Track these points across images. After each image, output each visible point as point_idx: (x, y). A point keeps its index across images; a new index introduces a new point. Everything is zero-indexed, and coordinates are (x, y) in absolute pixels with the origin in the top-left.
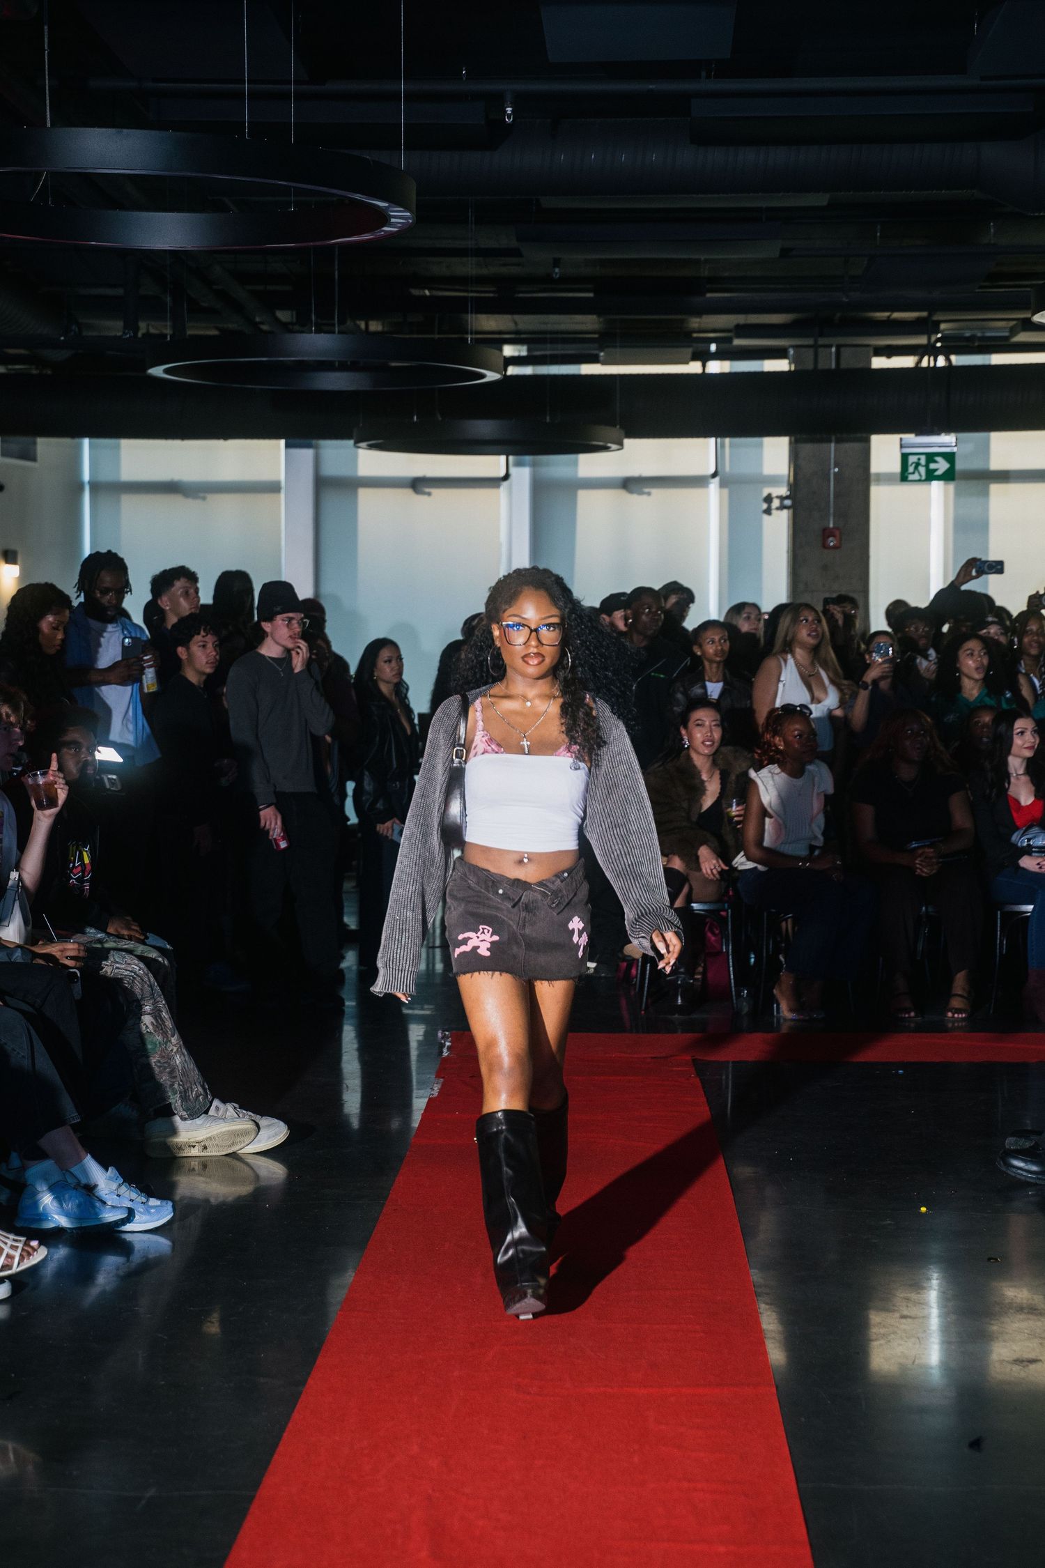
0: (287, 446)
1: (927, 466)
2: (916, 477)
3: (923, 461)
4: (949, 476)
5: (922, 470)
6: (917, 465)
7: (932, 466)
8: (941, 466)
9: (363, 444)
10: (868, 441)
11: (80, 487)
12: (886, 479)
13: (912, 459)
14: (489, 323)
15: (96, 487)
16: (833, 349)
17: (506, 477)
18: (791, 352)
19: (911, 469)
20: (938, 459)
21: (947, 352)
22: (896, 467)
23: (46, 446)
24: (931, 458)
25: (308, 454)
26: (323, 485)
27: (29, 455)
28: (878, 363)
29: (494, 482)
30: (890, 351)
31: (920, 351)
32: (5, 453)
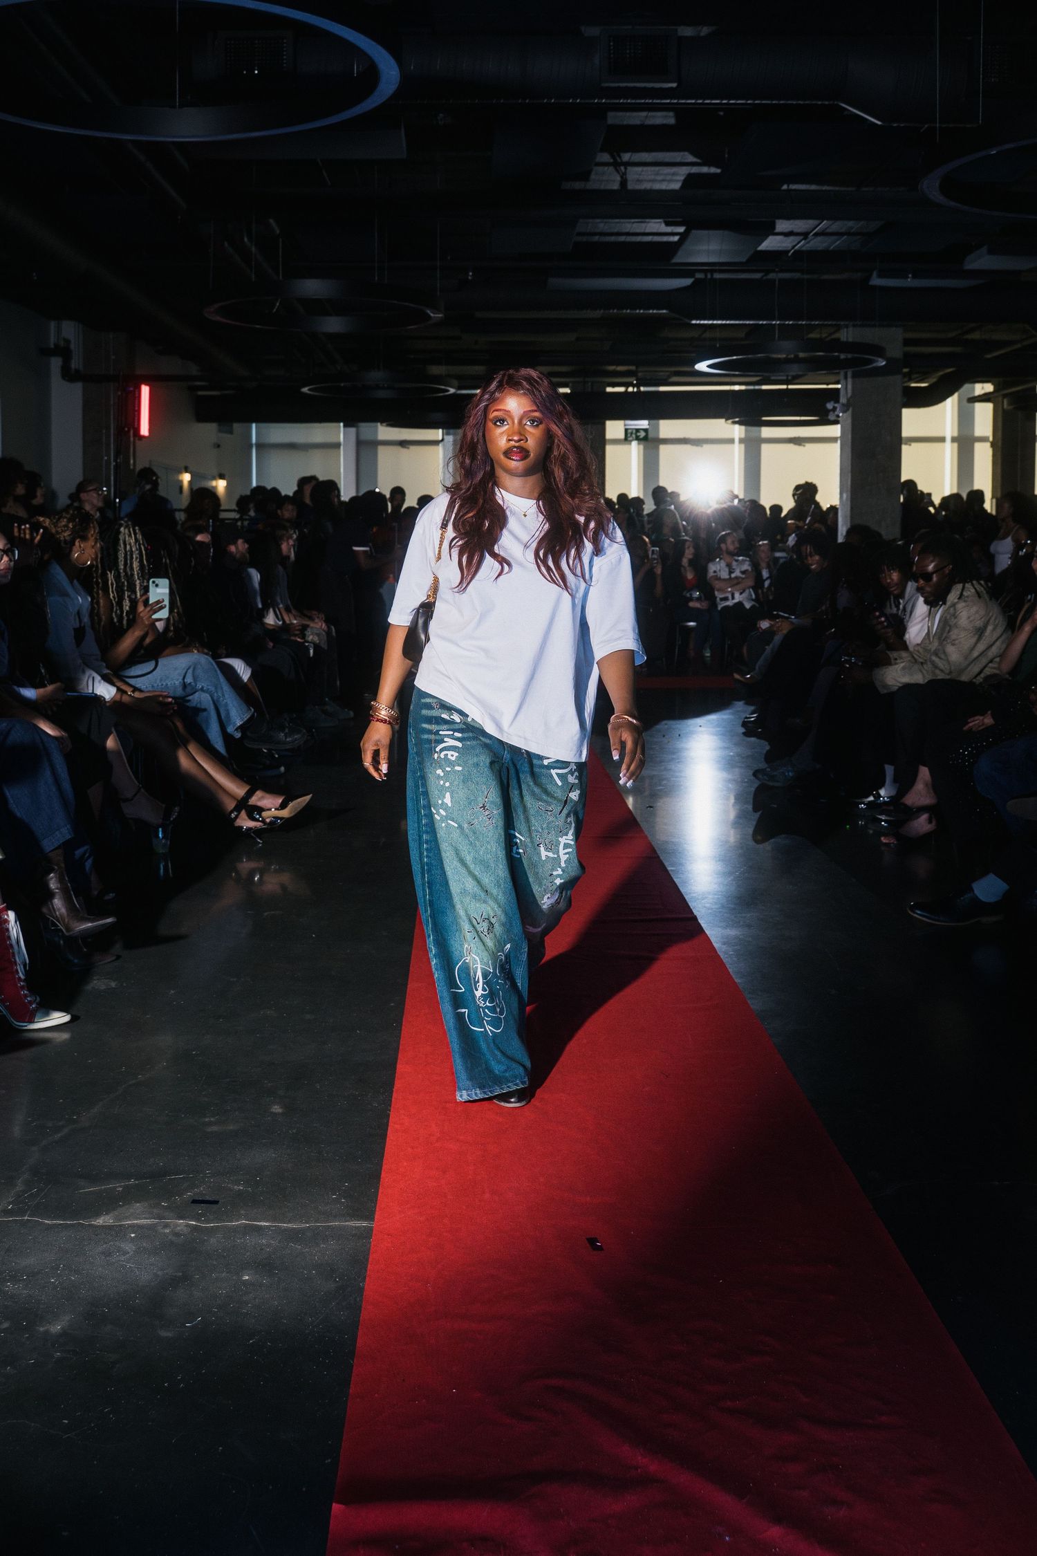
0: (344, 426)
1: (636, 434)
2: (631, 439)
3: (634, 431)
4: (646, 439)
5: (634, 436)
6: (632, 433)
7: (638, 434)
8: (642, 434)
9: (384, 424)
10: (604, 425)
11: (251, 446)
12: (616, 442)
13: (629, 431)
14: (436, 370)
15: (260, 446)
16: (590, 384)
17: (443, 440)
18: (570, 385)
19: (629, 435)
20: (641, 431)
21: (638, 386)
22: (622, 436)
23: (237, 427)
24: (638, 430)
25: (352, 430)
26: (360, 444)
27: (231, 432)
28: (609, 389)
29: (436, 443)
30: (614, 385)
31: (627, 385)
32: (220, 431)
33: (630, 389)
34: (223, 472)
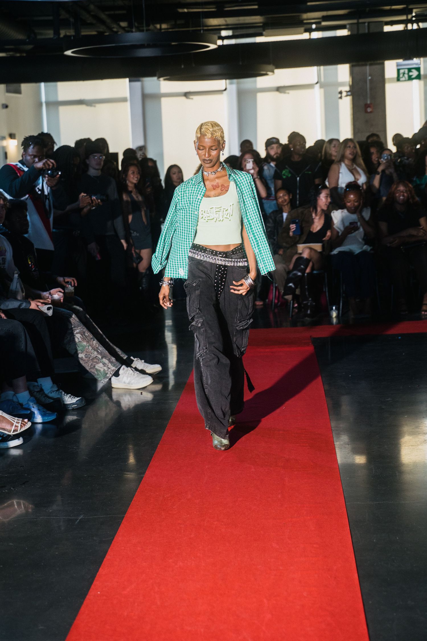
0: (130, 81)
1: (408, 74)
2: (403, 79)
3: (406, 71)
4: (418, 77)
5: (406, 76)
6: (404, 73)
7: (411, 74)
8: (415, 73)
9: (161, 79)
10: (383, 64)
11: (41, 104)
12: (391, 80)
13: (402, 71)
14: (214, 22)
15: (48, 104)
16: (366, 24)
17: (225, 90)
18: (348, 26)
19: (401, 76)
20: (413, 70)
21: (417, 22)
22: (395, 75)
23: (25, 87)
24: (410, 70)
25: (137, 85)
26: (145, 97)
27: (19, 92)
28: (387, 29)
29: (220, 92)
30: (392, 23)
31: (405, 22)
32: (8, 91)
33: (410, 27)
34: (13, 132)
